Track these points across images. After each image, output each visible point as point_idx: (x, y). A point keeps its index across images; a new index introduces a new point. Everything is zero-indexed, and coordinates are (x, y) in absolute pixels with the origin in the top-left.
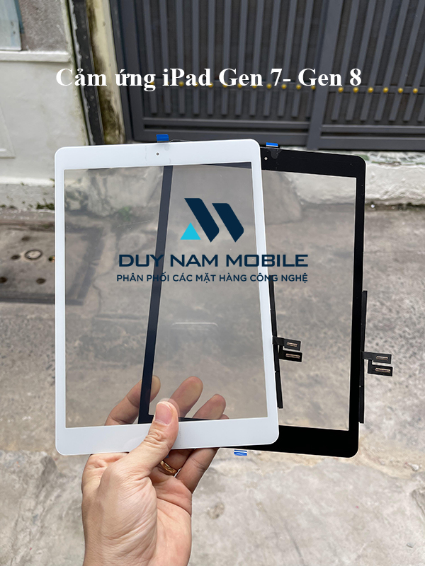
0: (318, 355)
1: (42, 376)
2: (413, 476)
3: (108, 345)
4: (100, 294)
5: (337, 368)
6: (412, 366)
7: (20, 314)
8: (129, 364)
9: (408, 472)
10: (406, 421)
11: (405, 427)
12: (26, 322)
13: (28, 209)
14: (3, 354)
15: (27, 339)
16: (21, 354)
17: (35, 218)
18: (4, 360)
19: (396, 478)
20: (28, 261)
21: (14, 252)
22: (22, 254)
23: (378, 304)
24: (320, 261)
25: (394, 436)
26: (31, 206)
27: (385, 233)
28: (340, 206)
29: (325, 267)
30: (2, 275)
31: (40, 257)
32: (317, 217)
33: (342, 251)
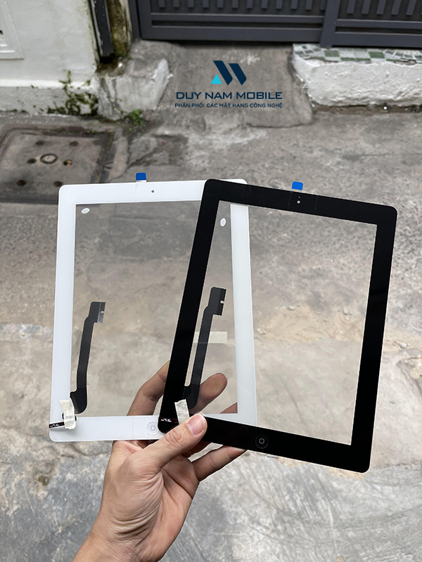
0: (321, 251)
3: (126, 242)
5: (339, 262)
6: (409, 261)
7: (42, 214)
8: (146, 258)
9: (397, 349)
10: (398, 308)
11: (397, 312)
12: (47, 221)
13: (39, 113)
14: (30, 250)
15: (50, 237)
16: (46, 250)
17: (47, 122)
18: (31, 255)
20: (44, 165)
21: (30, 156)
22: (38, 158)
24: (328, 164)
26: (42, 110)
27: (396, 135)
28: (353, 108)
29: (332, 169)
30: (21, 179)
31: (55, 160)
32: (328, 120)
33: (351, 154)
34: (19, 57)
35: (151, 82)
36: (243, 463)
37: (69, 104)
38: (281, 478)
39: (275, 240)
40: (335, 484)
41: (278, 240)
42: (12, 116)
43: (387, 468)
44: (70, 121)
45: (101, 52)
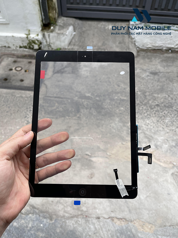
1: (23, 120)
2: (173, 167)
3: (50, 109)
4: (46, 87)
5: (146, 122)
7: (13, 94)
8: (58, 117)
9: (171, 165)
10: (173, 145)
11: (172, 148)
12: (16, 98)
14: (7, 111)
15: (16, 105)
16: (14, 111)
17: (19, 52)
18: (7, 113)
19: (166, 168)
20: (16, 72)
21: (10, 67)
22: (14, 68)
23: (167, 96)
24: (143, 76)
25: (167, 151)
26: (17, 47)
27: (174, 64)
28: (155, 51)
29: (145, 79)
30: (5, 77)
31: (21, 70)
32: (144, 56)
33: (154, 72)
34: (7, 23)
35: (65, 36)
36: (97, 222)
37: (29, 45)
38: (114, 231)
39: (117, 111)
40: (139, 235)
41: (119, 111)
42: (3, 49)
43: (164, 228)
44: (29, 52)
45: (44, 22)
